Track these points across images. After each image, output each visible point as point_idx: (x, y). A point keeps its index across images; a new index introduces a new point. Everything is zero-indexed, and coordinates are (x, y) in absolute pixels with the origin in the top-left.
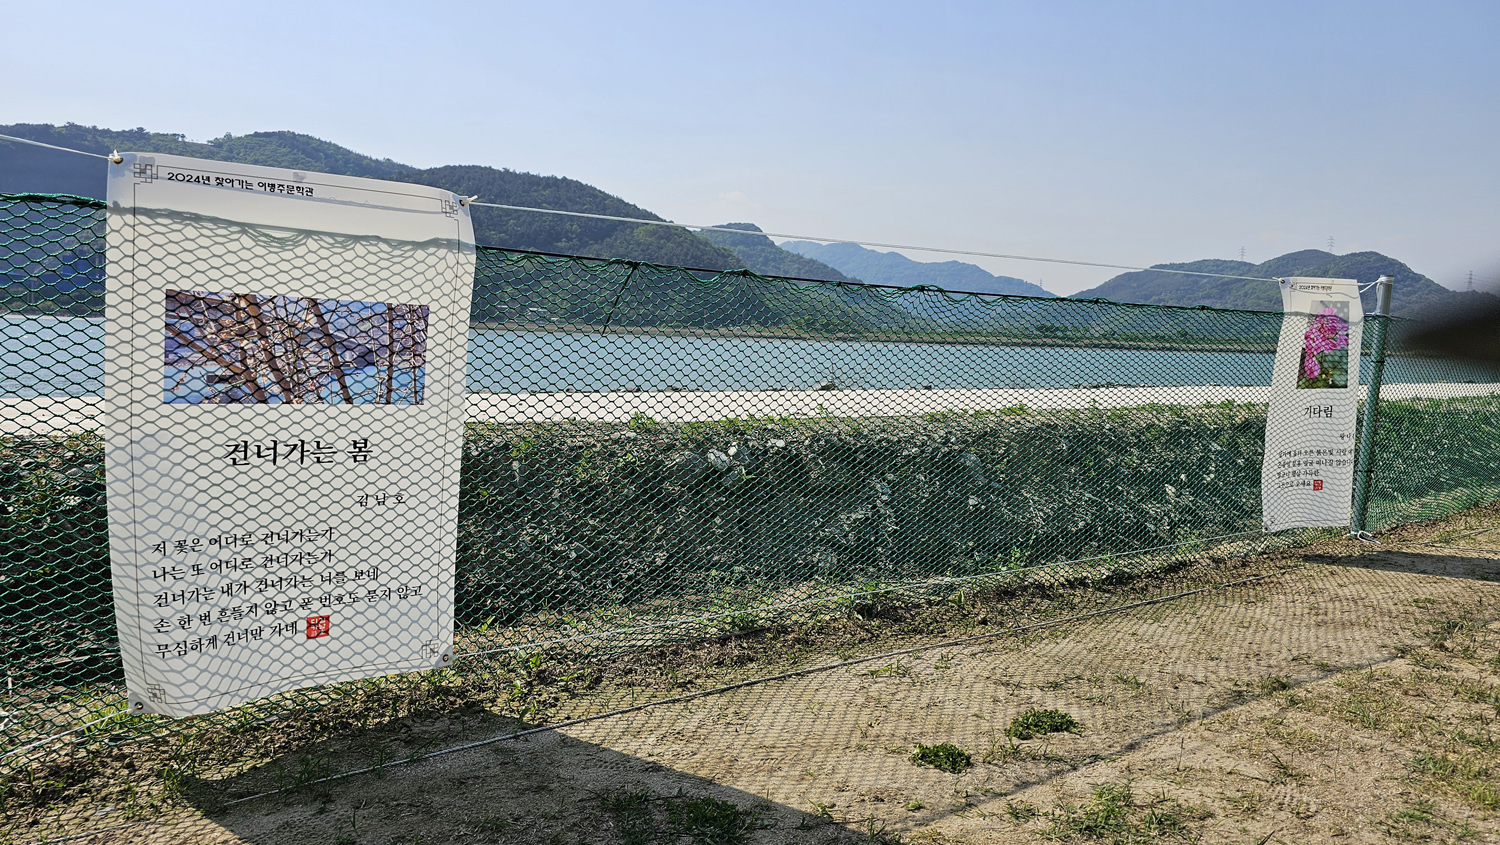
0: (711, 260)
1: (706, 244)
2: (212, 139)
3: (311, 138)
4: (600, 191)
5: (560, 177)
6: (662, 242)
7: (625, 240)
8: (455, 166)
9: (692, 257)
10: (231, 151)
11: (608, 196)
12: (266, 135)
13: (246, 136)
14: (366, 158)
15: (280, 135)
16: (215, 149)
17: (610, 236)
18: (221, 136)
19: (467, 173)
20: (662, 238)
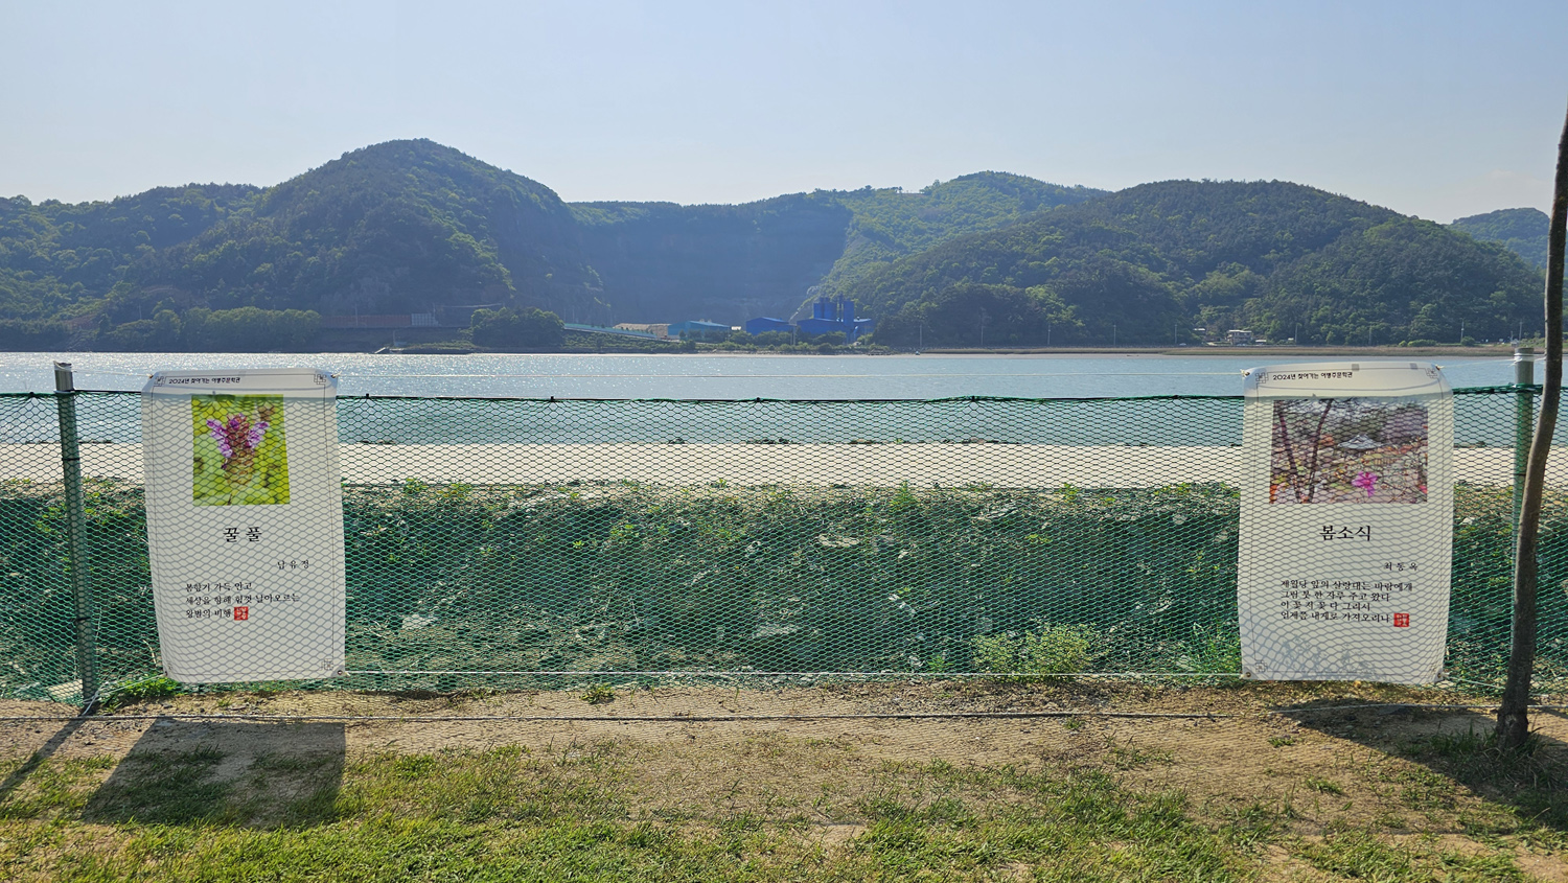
0: (1473, 259)
1: (1465, 239)
2: (923, 188)
3: (1008, 175)
4: (1319, 191)
5: (1269, 181)
6: (1402, 242)
7: (1352, 244)
8: (1149, 184)
9: (1445, 258)
10: (938, 197)
11: (1329, 195)
12: (969, 177)
13: (952, 181)
14: (1058, 187)
15: (981, 175)
16: (926, 197)
18: (930, 184)
20: (1402, 238)
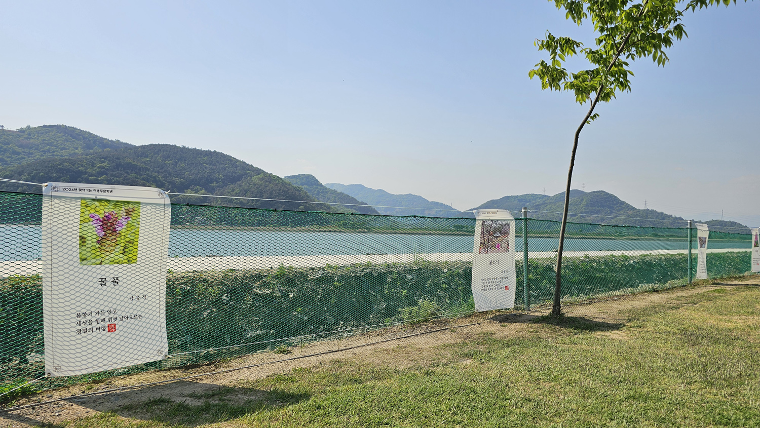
0: (293, 192)
1: (289, 185)
2: (19, 128)
3: (75, 129)
4: (234, 158)
5: (212, 151)
6: (267, 183)
7: (248, 182)
8: (155, 144)
9: (283, 191)
10: (30, 134)
11: (238, 161)
12: (50, 126)
13: (39, 127)
14: (106, 139)
15: (58, 127)
16: (21, 134)
17: (240, 181)
18: (24, 126)
19: (163, 148)
